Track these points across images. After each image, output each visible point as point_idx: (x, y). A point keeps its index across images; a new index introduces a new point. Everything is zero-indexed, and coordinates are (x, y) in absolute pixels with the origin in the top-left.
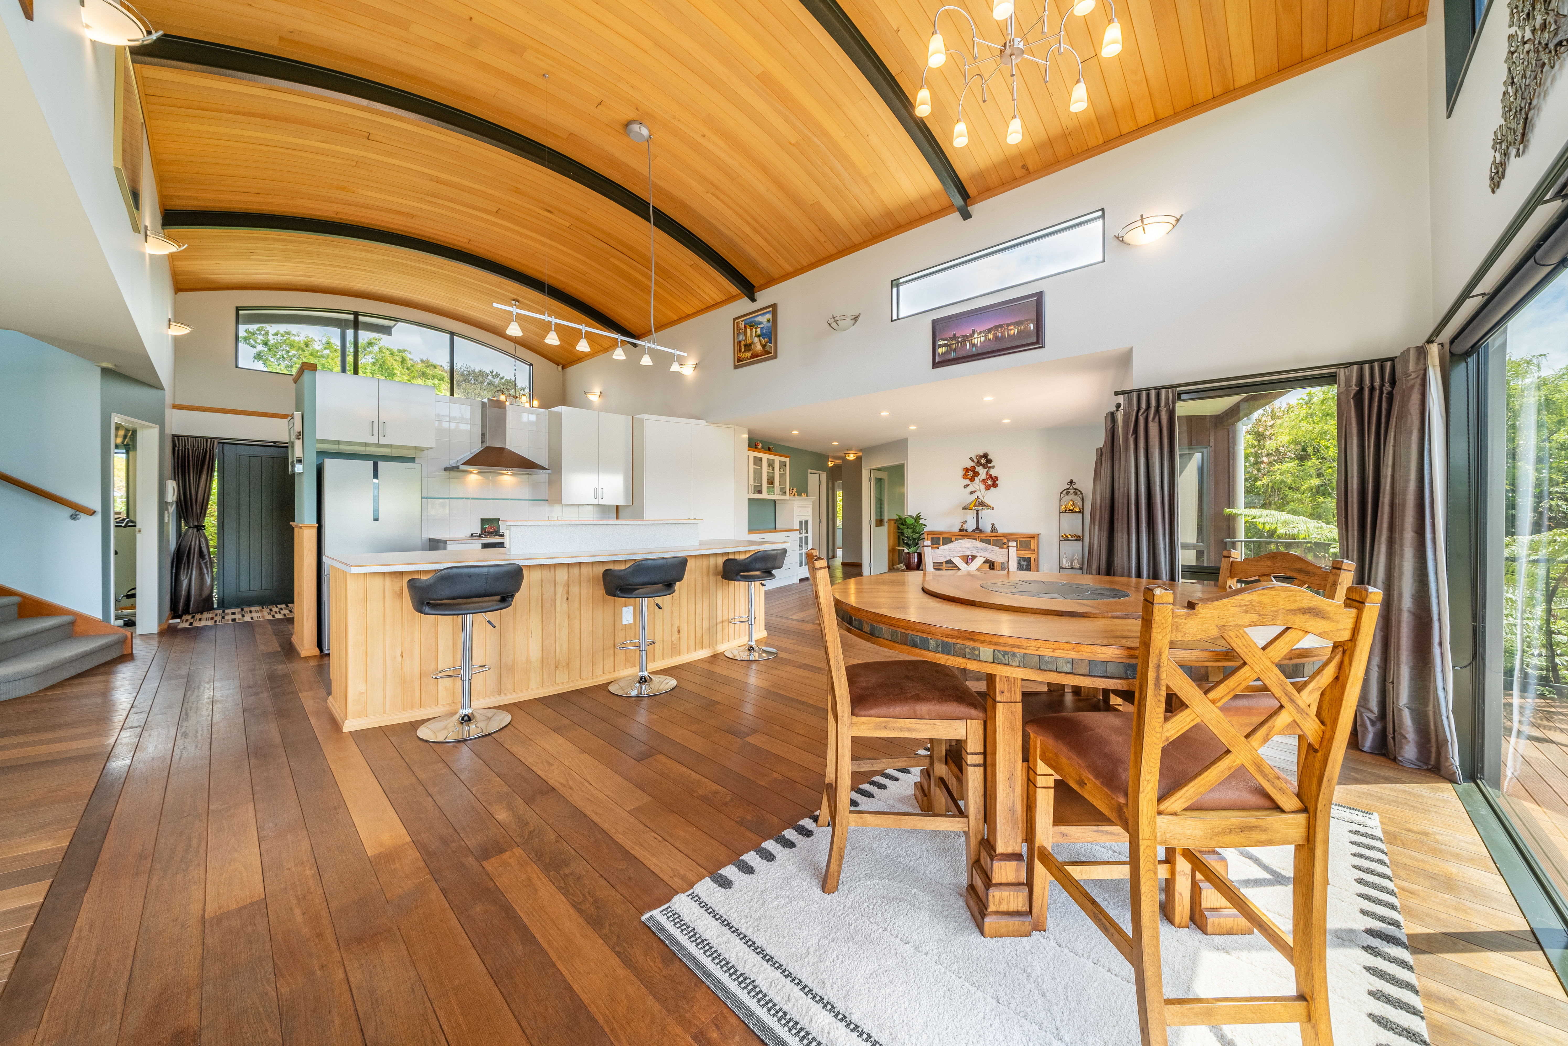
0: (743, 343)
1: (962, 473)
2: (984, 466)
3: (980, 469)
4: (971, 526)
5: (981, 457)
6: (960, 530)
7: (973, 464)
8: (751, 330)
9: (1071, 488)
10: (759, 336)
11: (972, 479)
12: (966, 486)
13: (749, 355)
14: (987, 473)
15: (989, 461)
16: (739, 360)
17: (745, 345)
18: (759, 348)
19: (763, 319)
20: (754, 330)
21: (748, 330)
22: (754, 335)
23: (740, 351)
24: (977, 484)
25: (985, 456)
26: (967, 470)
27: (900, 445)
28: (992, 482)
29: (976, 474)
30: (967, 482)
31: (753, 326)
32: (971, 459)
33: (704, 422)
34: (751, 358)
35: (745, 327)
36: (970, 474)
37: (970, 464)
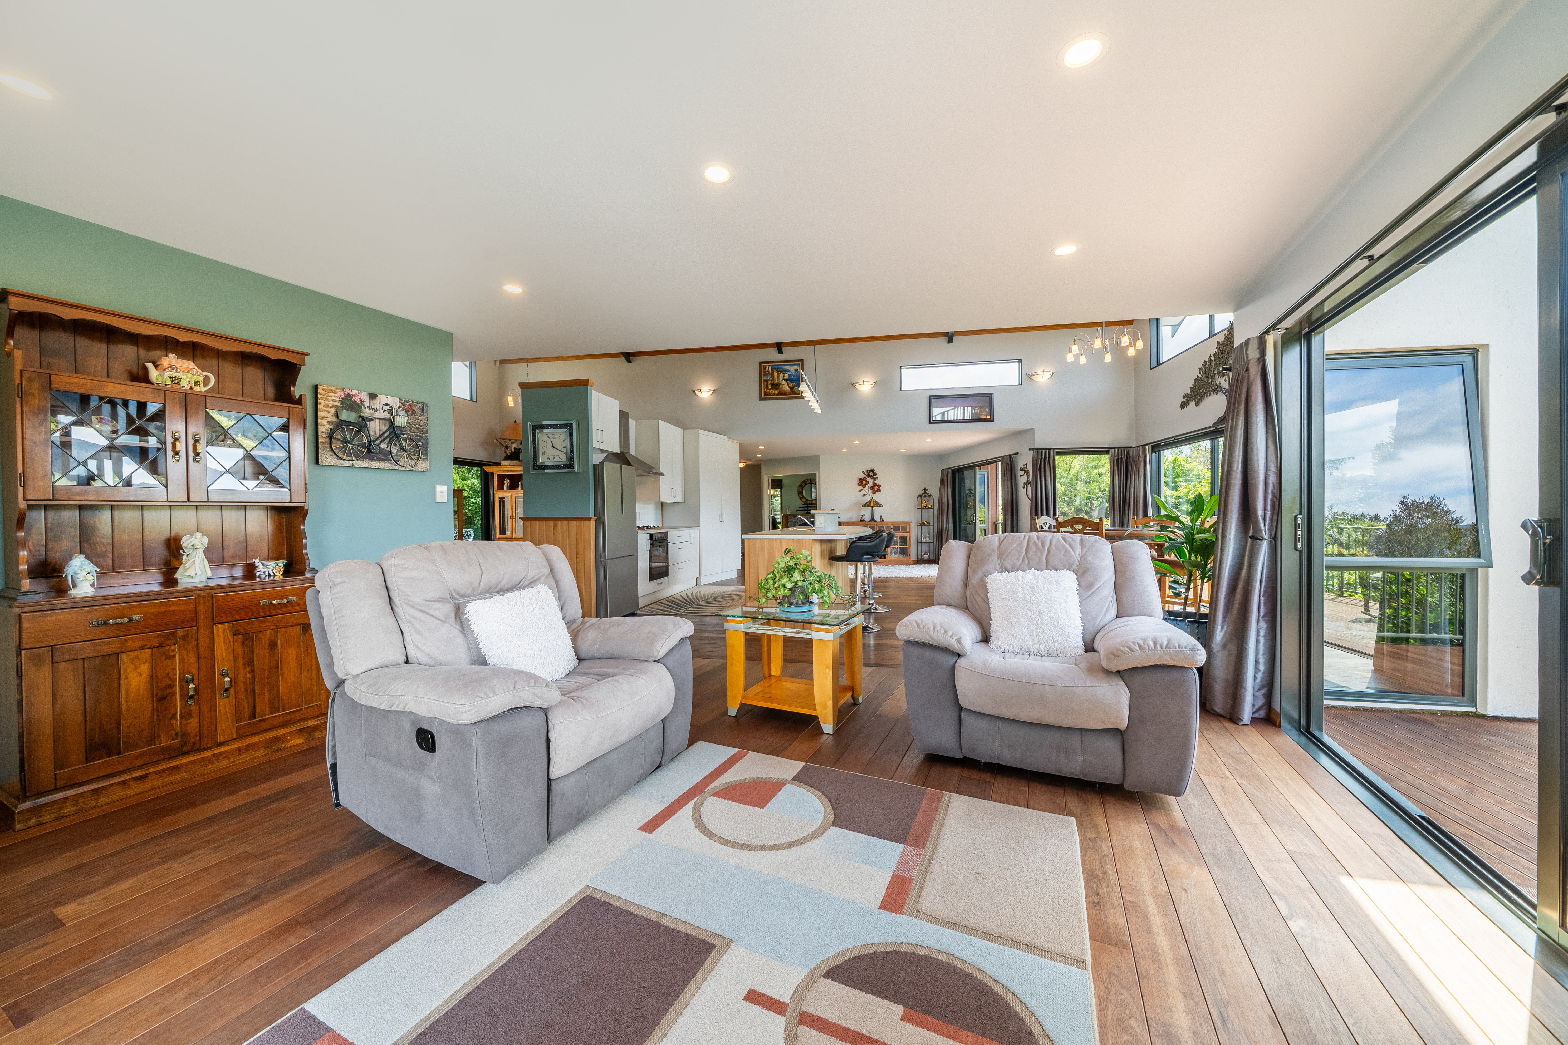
0: (769, 382)
1: (857, 482)
2: (872, 477)
3: (869, 479)
4: (867, 518)
5: (870, 471)
6: (861, 521)
7: (864, 476)
8: (779, 374)
9: (925, 494)
10: (786, 380)
11: (864, 487)
12: (860, 491)
13: (777, 392)
14: (874, 483)
15: (875, 474)
16: (766, 394)
17: (772, 385)
18: (786, 388)
19: (792, 369)
20: (781, 375)
21: (776, 374)
22: (781, 378)
23: (767, 387)
24: (867, 490)
25: (873, 470)
26: (861, 480)
27: (815, 460)
28: (876, 488)
29: (867, 483)
30: (861, 488)
31: (781, 372)
32: (863, 472)
33: (725, 437)
34: (778, 395)
35: (772, 370)
36: (862, 482)
37: (863, 476)
